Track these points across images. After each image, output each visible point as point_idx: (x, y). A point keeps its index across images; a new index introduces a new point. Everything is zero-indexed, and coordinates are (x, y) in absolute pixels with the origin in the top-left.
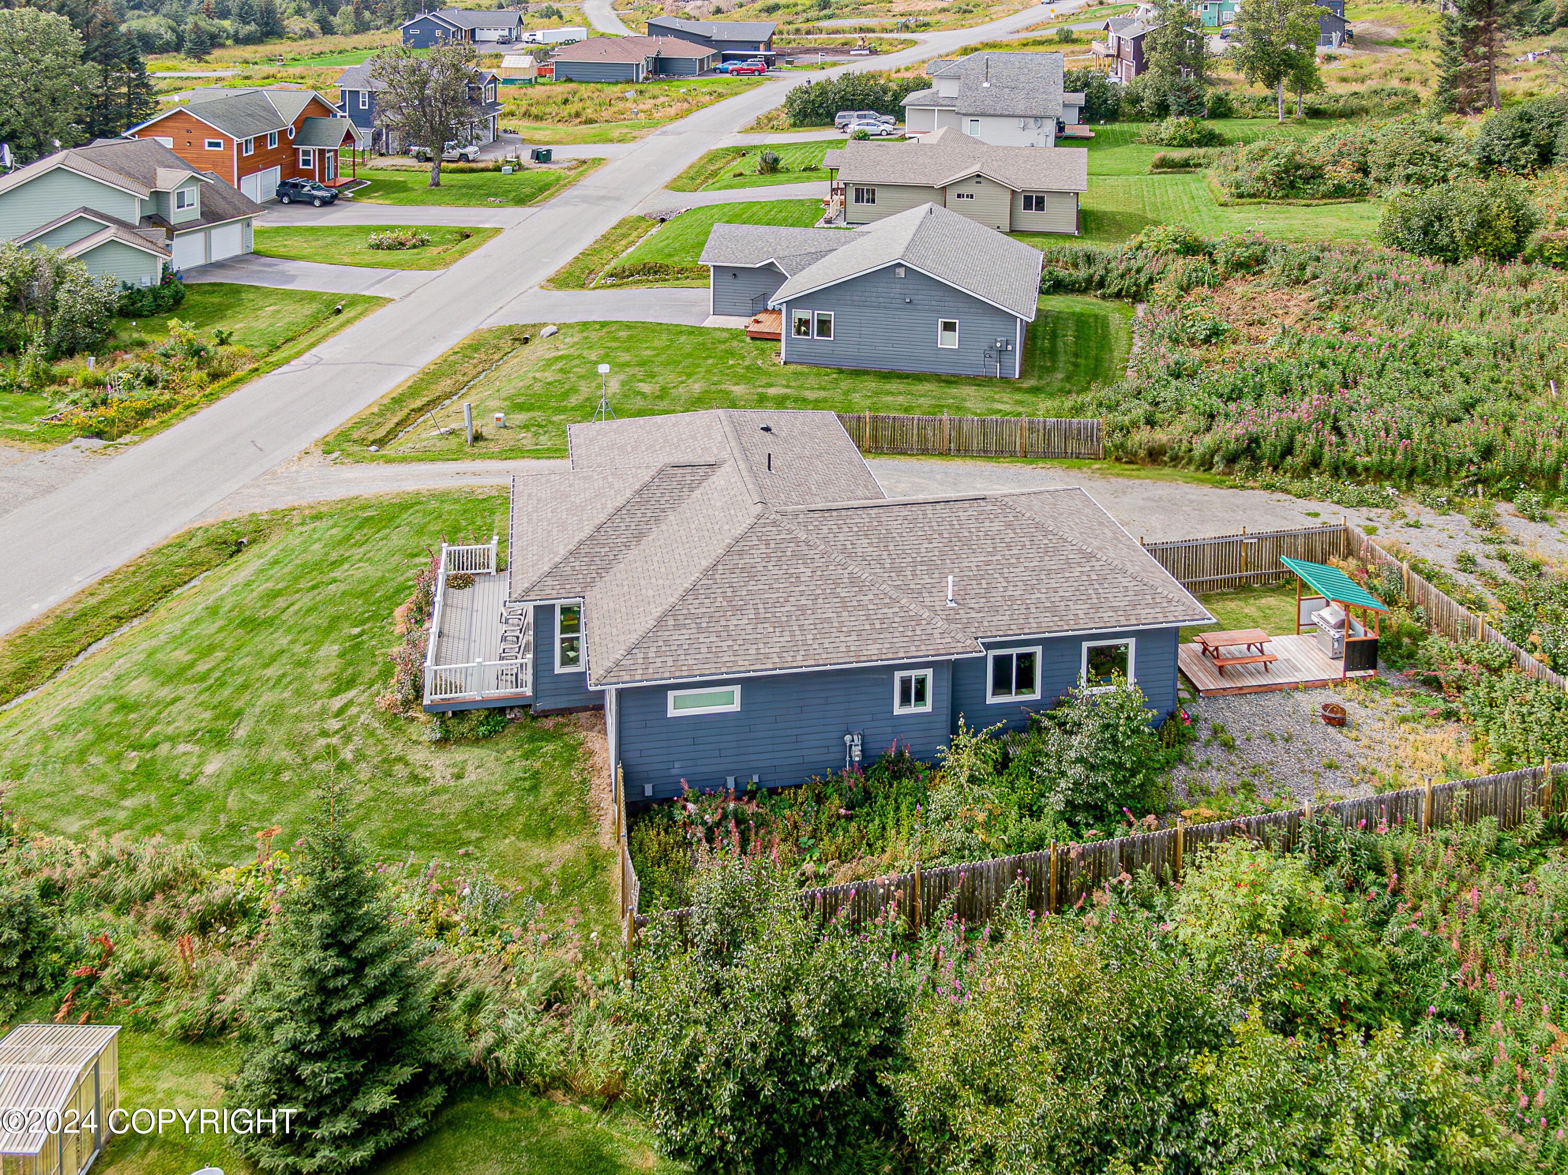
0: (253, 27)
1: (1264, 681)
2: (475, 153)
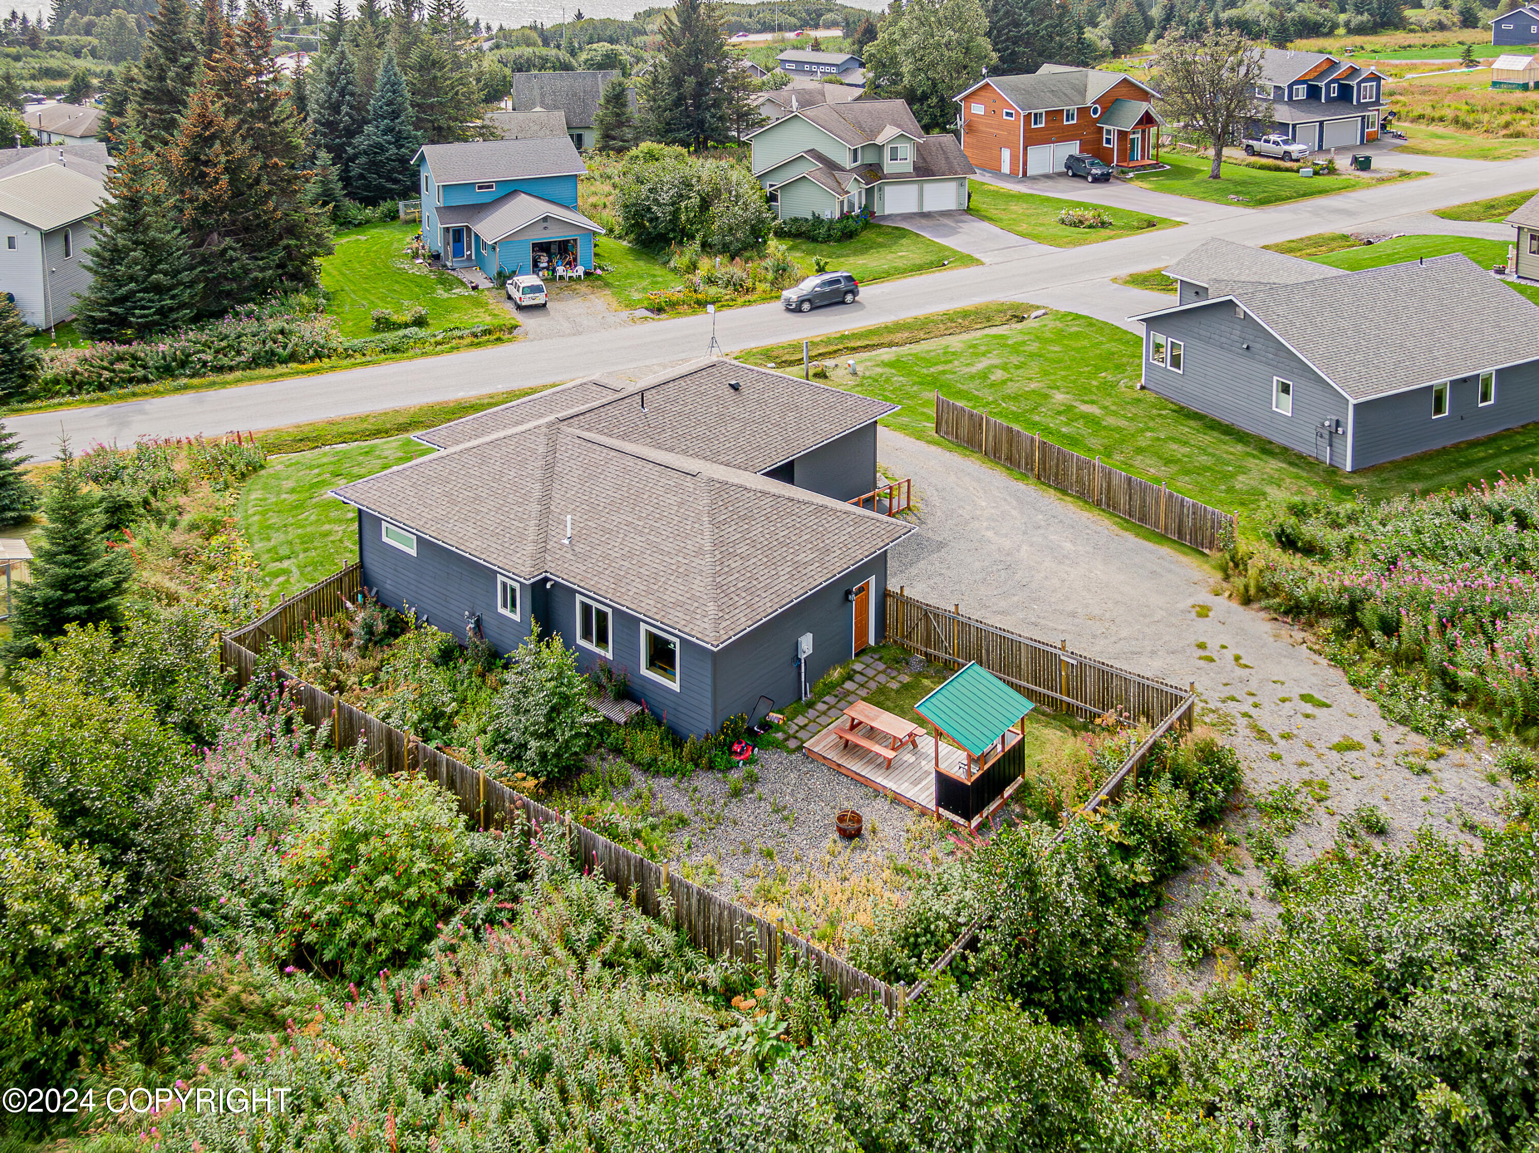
0: (1366, 17)
1: (866, 772)
2: (1301, 152)
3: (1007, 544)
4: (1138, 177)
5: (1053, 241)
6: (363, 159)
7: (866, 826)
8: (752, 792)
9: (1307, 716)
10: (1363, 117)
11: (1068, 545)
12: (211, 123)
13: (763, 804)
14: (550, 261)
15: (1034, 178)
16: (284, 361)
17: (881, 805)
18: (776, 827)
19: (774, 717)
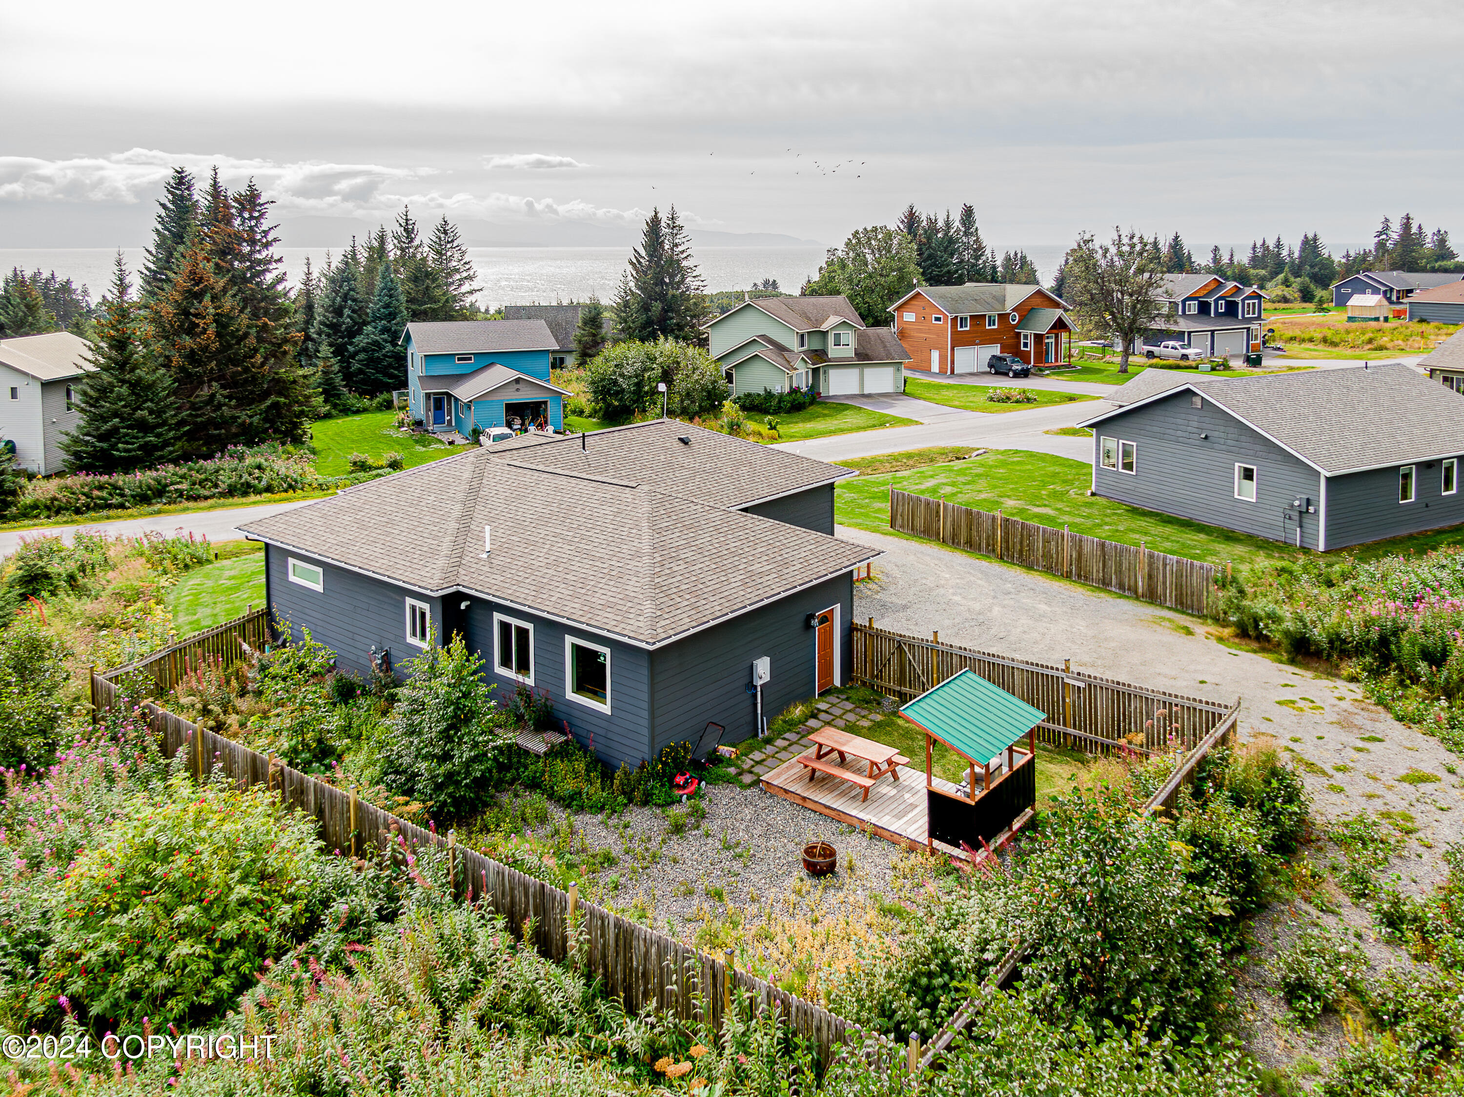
1: (839, 804)
2: (1197, 354)
3: (977, 606)
4: (1053, 374)
5: (984, 410)
6: (362, 356)
7: (841, 861)
8: (698, 828)
9: (1359, 750)
10: (1248, 329)
11: (1043, 607)
12: (201, 280)
13: (710, 841)
14: (523, 424)
15: (961, 375)
16: (259, 492)
17: (855, 839)
18: (726, 865)
19: (725, 750)
